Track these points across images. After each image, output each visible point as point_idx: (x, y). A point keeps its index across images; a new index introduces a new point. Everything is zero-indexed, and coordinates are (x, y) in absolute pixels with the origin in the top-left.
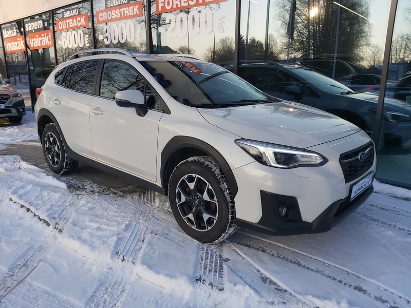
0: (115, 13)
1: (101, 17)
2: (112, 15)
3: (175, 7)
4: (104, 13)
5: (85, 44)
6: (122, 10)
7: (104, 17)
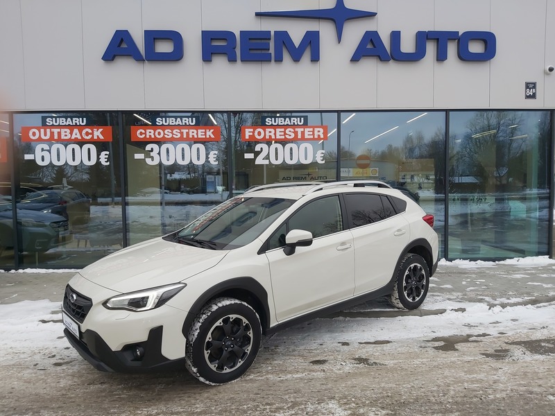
0: (172, 133)
1: (141, 134)
2: (164, 134)
3: (267, 137)
4: (148, 131)
5: (98, 163)
6: (185, 131)
7: (148, 134)
